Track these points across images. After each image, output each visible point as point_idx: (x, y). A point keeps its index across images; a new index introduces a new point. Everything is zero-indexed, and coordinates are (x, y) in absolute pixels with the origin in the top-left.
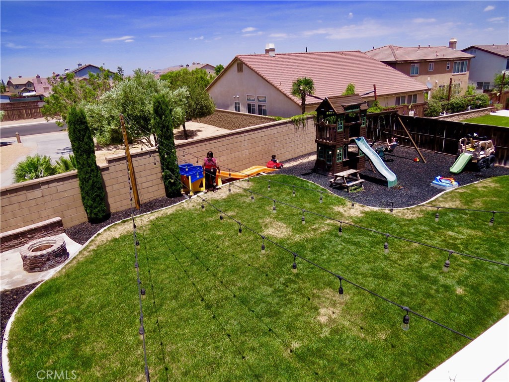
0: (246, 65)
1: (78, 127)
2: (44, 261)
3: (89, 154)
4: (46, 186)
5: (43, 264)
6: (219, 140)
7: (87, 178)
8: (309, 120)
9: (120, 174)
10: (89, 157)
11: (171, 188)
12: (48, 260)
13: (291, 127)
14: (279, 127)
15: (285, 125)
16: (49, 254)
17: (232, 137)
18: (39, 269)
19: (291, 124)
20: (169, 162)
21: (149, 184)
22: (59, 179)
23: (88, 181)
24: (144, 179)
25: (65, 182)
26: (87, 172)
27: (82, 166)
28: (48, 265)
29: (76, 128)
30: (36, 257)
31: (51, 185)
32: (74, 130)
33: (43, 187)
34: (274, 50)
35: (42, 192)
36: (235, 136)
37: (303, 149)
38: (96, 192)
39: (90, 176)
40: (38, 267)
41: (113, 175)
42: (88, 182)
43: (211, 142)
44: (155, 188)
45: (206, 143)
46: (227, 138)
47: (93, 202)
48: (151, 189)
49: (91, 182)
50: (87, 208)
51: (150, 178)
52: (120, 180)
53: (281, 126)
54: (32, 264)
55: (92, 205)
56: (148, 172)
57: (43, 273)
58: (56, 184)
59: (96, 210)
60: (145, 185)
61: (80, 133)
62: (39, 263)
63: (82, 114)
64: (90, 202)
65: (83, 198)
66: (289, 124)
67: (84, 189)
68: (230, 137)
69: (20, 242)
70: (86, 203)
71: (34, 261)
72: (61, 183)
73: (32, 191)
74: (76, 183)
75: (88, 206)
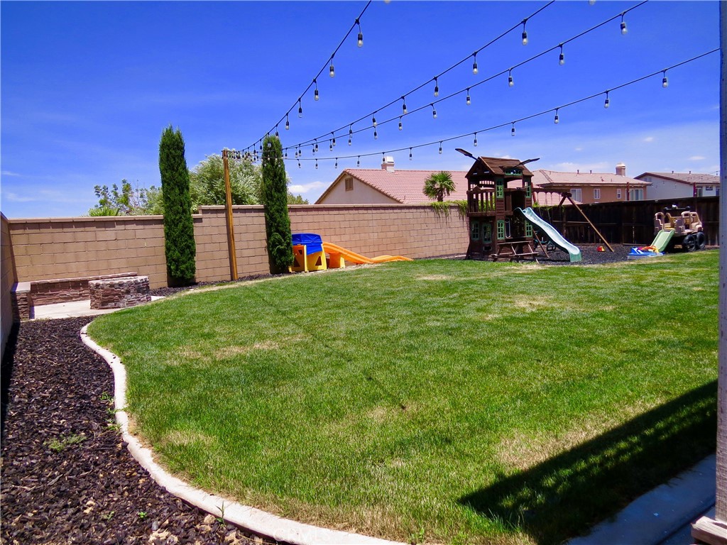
0: (358, 179)
1: (173, 152)
2: (123, 293)
3: (183, 189)
4: (122, 227)
6: (341, 212)
7: (178, 220)
8: (452, 210)
9: (215, 231)
10: (182, 193)
11: (280, 259)
13: (431, 214)
14: (415, 210)
15: (423, 210)
16: (130, 284)
17: (357, 212)
18: (113, 304)
19: (430, 210)
20: (279, 222)
21: (250, 252)
22: (139, 220)
24: (244, 245)
25: (147, 227)
26: (178, 213)
27: (173, 203)
28: (126, 300)
29: (170, 153)
30: (112, 285)
31: (128, 227)
32: (168, 156)
33: (118, 227)
34: (393, 165)
35: (116, 233)
36: (361, 211)
37: (446, 247)
38: (186, 241)
39: (181, 218)
40: (113, 301)
41: (207, 231)
43: (331, 212)
44: (258, 259)
45: (324, 212)
46: (351, 212)
47: (181, 254)
48: (252, 260)
49: (181, 225)
50: (171, 263)
51: (252, 244)
52: (215, 239)
53: (418, 210)
54: (105, 296)
55: (179, 258)
56: (250, 236)
58: (134, 226)
59: (184, 266)
60: (246, 253)
61: (175, 160)
62: (114, 295)
63: (179, 136)
64: (177, 254)
65: (168, 249)
66: (428, 210)
67: (171, 236)
68: (354, 212)
69: (80, 295)
70: (171, 256)
71: (108, 292)
72: (141, 227)
73: (104, 229)
74: (160, 231)
75: (173, 260)
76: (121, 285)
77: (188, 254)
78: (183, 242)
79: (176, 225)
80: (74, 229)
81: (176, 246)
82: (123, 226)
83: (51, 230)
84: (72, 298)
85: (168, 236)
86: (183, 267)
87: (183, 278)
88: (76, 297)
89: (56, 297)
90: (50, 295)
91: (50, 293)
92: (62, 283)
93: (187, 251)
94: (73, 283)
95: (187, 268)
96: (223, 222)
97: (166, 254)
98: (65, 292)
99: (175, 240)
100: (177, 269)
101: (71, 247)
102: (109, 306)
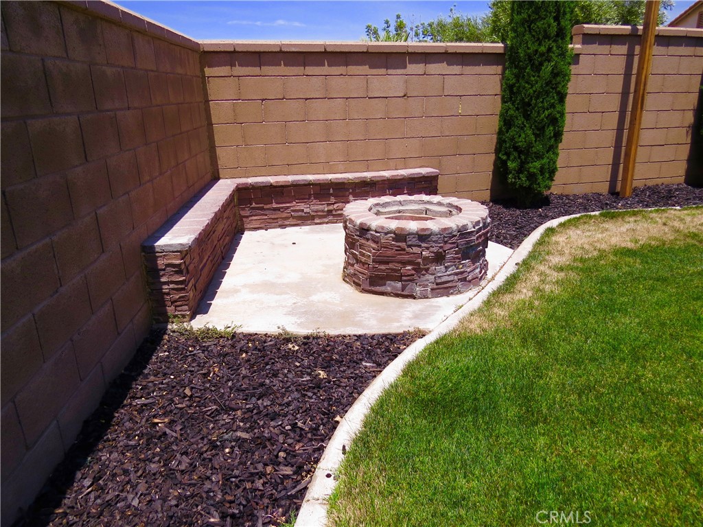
2: (425, 259)
4: (420, 68)
5: (418, 270)
7: (542, 55)
12: (439, 258)
16: (447, 235)
18: (399, 285)
22: (456, 54)
23: (541, 64)
25: (469, 69)
28: (431, 278)
30: (400, 236)
31: (432, 68)
33: (413, 68)
35: (406, 82)
38: (551, 106)
39: (550, 50)
40: (399, 279)
42: (538, 70)
47: (536, 136)
49: (547, 68)
54: (381, 263)
55: (530, 146)
57: (411, 306)
58: (442, 68)
62: (405, 263)
65: (507, 123)
67: (519, 92)
69: (330, 212)
70: (512, 139)
71: (389, 253)
72: (456, 69)
73: (383, 71)
74: (490, 80)
75: (516, 148)
76: (423, 237)
77: (550, 138)
78: (544, 109)
79: (537, 68)
80: (326, 69)
81: (527, 117)
82: (422, 65)
83: (282, 69)
84: (313, 218)
85: (510, 93)
86: (535, 166)
87: (529, 190)
88: (321, 217)
89: (284, 215)
90: (275, 209)
91: (275, 205)
92: (296, 186)
93: (550, 131)
94: (318, 188)
95: (542, 170)
96: (619, 64)
97: (500, 133)
98: (302, 206)
99: (529, 104)
100: (520, 170)
101: (319, 108)
102: (389, 289)
